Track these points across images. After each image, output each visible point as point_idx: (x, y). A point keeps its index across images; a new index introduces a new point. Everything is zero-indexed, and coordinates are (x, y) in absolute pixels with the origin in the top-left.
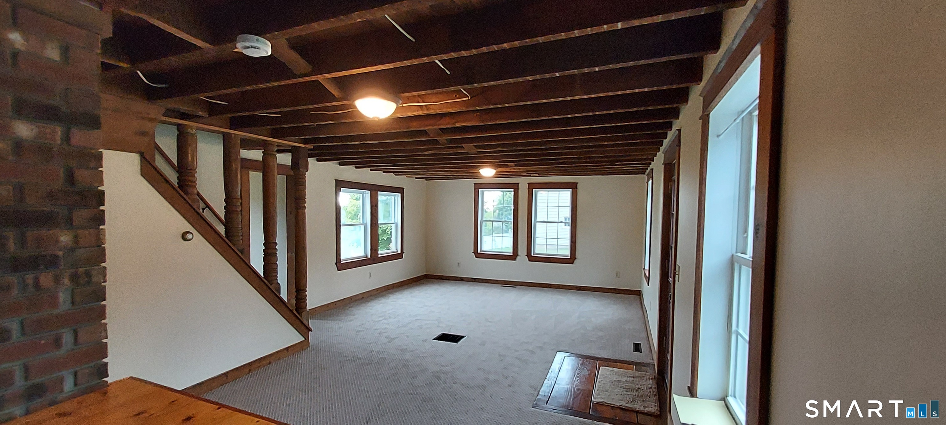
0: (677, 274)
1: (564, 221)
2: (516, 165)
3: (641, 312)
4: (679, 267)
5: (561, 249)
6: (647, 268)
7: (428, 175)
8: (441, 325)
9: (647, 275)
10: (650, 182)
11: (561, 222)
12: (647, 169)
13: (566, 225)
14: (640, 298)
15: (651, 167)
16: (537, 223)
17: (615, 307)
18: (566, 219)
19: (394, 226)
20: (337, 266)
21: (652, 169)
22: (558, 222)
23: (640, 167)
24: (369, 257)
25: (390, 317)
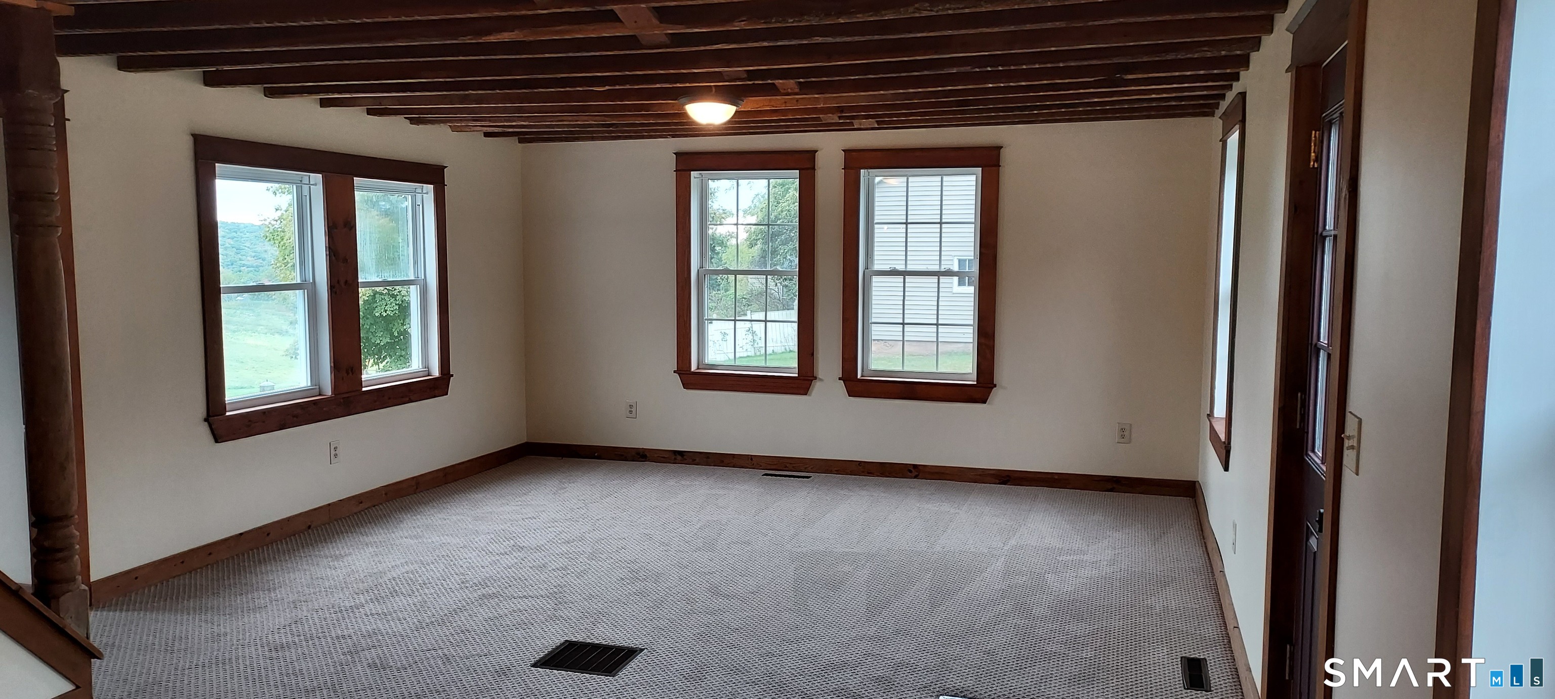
0: (1352, 447)
1: (956, 268)
2: (804, 88)
3: (1200, 551)
4: (1360, 421)
5: (950, 354)
6: (1220, 410)
7: (520, 123)
8: (565, 613)
9: (1223, 437)
10: (1233, 140)
11: (949, 273)
12: (1223, 97)
13: (961, 283)
14: (1196, 505)
15: (1237, 87)
16: (875, 279)
17: (1117, 535)
18: (961, 262)
19: (413, 295)
20: (210, 426)
21: (1243, 95)
22: (937, 274)
23: (1200, 89)
24: (328, 391)
25: (394, 593)
